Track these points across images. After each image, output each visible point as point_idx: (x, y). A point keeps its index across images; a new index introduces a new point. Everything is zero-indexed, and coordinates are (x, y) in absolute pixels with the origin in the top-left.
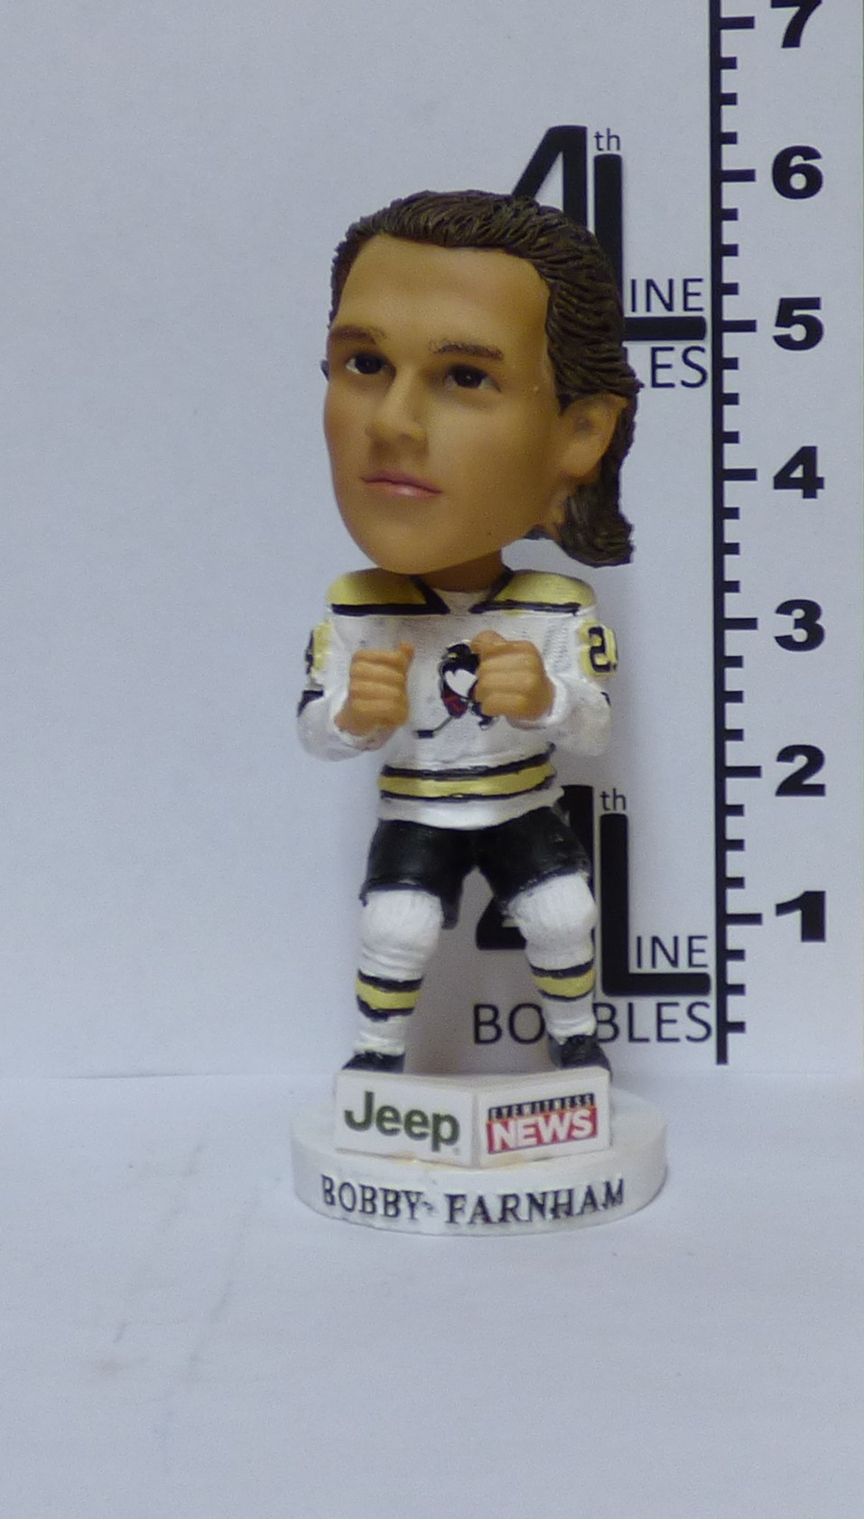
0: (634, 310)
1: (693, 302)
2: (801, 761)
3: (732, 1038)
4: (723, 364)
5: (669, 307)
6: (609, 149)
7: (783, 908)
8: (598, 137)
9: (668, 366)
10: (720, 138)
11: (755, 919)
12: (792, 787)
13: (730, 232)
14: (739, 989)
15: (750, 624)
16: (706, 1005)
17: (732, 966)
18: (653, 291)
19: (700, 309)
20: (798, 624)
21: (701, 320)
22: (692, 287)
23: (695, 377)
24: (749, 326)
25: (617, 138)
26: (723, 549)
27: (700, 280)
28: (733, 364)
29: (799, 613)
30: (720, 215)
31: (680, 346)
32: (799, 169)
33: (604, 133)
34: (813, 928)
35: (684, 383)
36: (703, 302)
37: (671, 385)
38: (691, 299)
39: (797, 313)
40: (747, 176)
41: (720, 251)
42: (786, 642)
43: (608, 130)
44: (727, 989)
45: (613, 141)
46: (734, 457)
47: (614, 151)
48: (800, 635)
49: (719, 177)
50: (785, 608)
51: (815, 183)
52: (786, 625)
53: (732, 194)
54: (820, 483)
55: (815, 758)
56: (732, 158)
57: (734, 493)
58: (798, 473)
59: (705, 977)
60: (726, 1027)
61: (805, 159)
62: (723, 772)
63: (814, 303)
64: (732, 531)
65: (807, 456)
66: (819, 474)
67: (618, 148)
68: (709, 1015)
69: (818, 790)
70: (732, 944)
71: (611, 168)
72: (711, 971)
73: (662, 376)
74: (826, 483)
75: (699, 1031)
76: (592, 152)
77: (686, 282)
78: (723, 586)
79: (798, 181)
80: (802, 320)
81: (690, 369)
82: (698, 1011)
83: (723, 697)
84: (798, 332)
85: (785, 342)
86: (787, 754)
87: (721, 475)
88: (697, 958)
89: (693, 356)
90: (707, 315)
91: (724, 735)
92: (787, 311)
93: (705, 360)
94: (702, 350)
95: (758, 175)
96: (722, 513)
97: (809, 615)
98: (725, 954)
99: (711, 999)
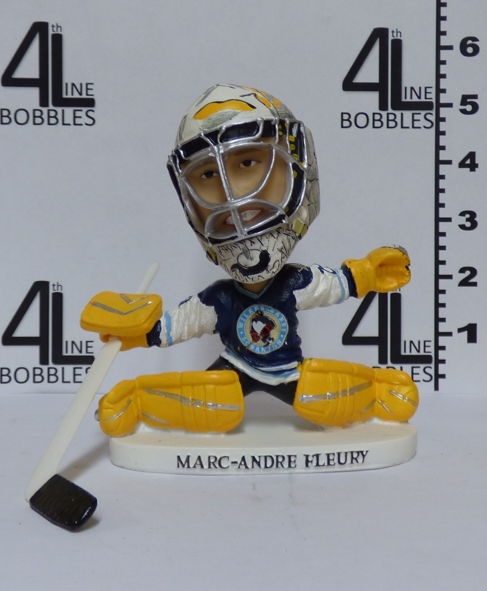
0: (406, 98)
1: (428, 96)
2: (468, 273)
3: (441, 380)
4: (439, 120)
5: (419, 97)
6: (397, 36)
7: (460, 330)
8: (393, 32)
9: (419, 120)
10: (440, 33)
11: (450, 334)
12: (464, 283)
13: (443, 69)
14: (443, 362)
15: (449, 220)
16: (431, 368)
17: (441, 352)
18: (413, 91)
19: (431, 99)
20: (467, 220)
21: (432, 103)
22: (428, 90)
23: (428, 124)
24: (450, 105)
25: (400, 32)
26: (438, 191)
27: (431, 87)
28: (443, 120)
29: (468, 216)
30: (439, 63)
31: (423, 113)
32: (471, 45)
33: (395, 31)
34: (472, 338)
35: (425, 127)
36: (432, 96)
37: (420, 128)
38: (428, 95)
39: (468, 100)
40: (450, 48)
41: (439, 76)
42: (463, 227)
43: (397, 30)
44: (439, 362)
45: (399, 34)
46: (443, 156)
47: (399, 38)
48: (468, 224)
49: (439, 48)
50: (463, 214)
51: (476, 50)
52: (462, 220)
53: (444, 54)
54: (477, 166)
55: (474, 272)
56: (444, 41)
57: (443, 169)
58: (468, 162)
59: (430, 357)
60: (438, 376)
61: (473, 41)
62: (438, 277)
63: (475, 97)
64: (442, 184)
65: (472, 155)
66: (476, 162)
67: (401, 36)
68: (432, 371)
69: (475, 284)
70: (441, 344)
71: (398, 44)
72: (433, 354)
73: (416, 124)
74: (479, 166)
75: (428, 378)
76: (390, 38)
77: (426, 88)
78: (438, 205)
79: (470, 50)
80: (470, 103)
81: (427, 121)
82: (427, 370)
83: (438, 248)
84: (469, 108)
85: (464, 112)
86: (462, 270)
87: (438, 162)
88: (427, 349)
89: (428, 117)
90: (434, 101)
91: (438, 262)
92: (465, 100)
93: (433, 118)
94: (432, 114)
95: (454, 48)
96: (438, 177)
97: (472, 216)
98: (438, 348)
99: (433, 365)
